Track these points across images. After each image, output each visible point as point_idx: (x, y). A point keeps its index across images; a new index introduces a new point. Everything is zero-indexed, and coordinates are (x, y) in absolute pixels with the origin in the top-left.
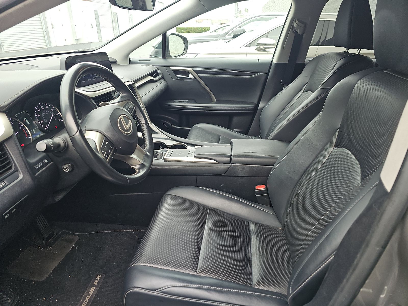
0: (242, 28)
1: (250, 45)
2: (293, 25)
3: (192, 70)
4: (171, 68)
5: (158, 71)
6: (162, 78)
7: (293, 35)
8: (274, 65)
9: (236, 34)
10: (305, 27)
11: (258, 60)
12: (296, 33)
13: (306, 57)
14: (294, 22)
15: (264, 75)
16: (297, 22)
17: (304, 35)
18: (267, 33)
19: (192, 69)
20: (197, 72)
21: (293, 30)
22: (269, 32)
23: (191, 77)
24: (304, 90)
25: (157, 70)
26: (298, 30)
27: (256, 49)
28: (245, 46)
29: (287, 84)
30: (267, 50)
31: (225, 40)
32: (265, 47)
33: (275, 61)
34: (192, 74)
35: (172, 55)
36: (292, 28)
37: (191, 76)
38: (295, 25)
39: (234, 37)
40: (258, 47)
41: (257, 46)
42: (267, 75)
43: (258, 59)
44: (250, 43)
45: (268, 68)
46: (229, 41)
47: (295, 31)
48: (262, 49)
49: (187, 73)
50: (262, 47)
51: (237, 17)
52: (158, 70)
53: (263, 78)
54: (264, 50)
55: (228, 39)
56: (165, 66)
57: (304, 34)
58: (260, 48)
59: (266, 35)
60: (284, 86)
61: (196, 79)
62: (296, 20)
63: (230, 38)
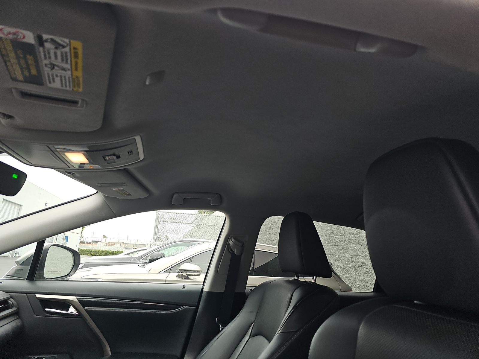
0: (161, 252)
1: (170, 270)
2: (229, 243)
3: (76, 300)
4: (38, 296)
5: (11, 301)
6: (16, 314)
7: (229, 256)
8: (205, 294)
9: (154, 258)
10: (243, 246)
11: (184, 287)
12: (232, 253)
13: (246, 286)
14: (229, 240)
15: (192, 308)
16: (233, 239)
17: (242, 257)
18: (191, 258)
19: (77, 298)
20: (84, 304)
21: (228, 249)
22: (193, 257)
23: (72, 312)
24: (251, 334)
25: (9, 299)
26: (235, 249)
27: (178, 276)
28: (164, 272)
29: (225, 324)
30: (190, 277)
31: (139, 264)
32: (188, 273)
33: (206, 289)
34: (75, 307)
35: (46, 276)
36: (228, 247)
37: (72, 310)
38: (231, 243)
39: (151, 261)
40: (180, 273)
41: (178, 272)
42: (196, 309)
43: (183, 285)
44: (171, 268)
45: (198, 299)
46: (143, 266)
47: (231, 251)
48: (185, 275)
49: (66, 305)
50: (184, 274)
51: (155, 240)
52: (11, 299)
53: (190, 315)
54: (187, 278)
55: (143, 263)
56: (26, 293)
57: (242, 255)
58: (182, 274)
59: (190, 260)
60: (221, 326)
61: (80, 315)
62: (231, 237)
63: (146, 262)
